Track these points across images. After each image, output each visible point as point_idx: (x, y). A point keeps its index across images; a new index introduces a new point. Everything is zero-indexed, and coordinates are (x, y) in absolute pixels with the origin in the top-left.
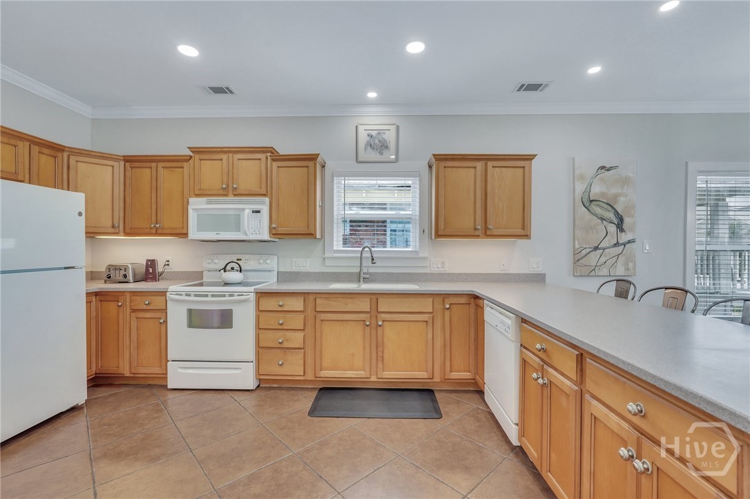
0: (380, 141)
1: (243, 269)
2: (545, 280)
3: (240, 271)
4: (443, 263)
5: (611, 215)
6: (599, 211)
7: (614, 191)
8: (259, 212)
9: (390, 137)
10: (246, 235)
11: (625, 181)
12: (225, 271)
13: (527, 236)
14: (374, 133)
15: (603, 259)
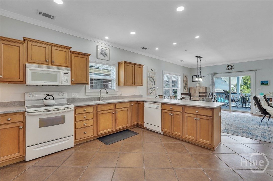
0: (104, 53)
1: (54, 98)
2: (142, 97)
3: (54, 99)
4: (121, 93)
5: (153, 81)
6: (151, 80)
7: (153, 75)
8: (67, 74)
9: (107, 52)
10: (61, 83)
11: (155, 73)
12: (45, 100)
13: (142, 85)
14: (103, 50)
15: (152, 91)
